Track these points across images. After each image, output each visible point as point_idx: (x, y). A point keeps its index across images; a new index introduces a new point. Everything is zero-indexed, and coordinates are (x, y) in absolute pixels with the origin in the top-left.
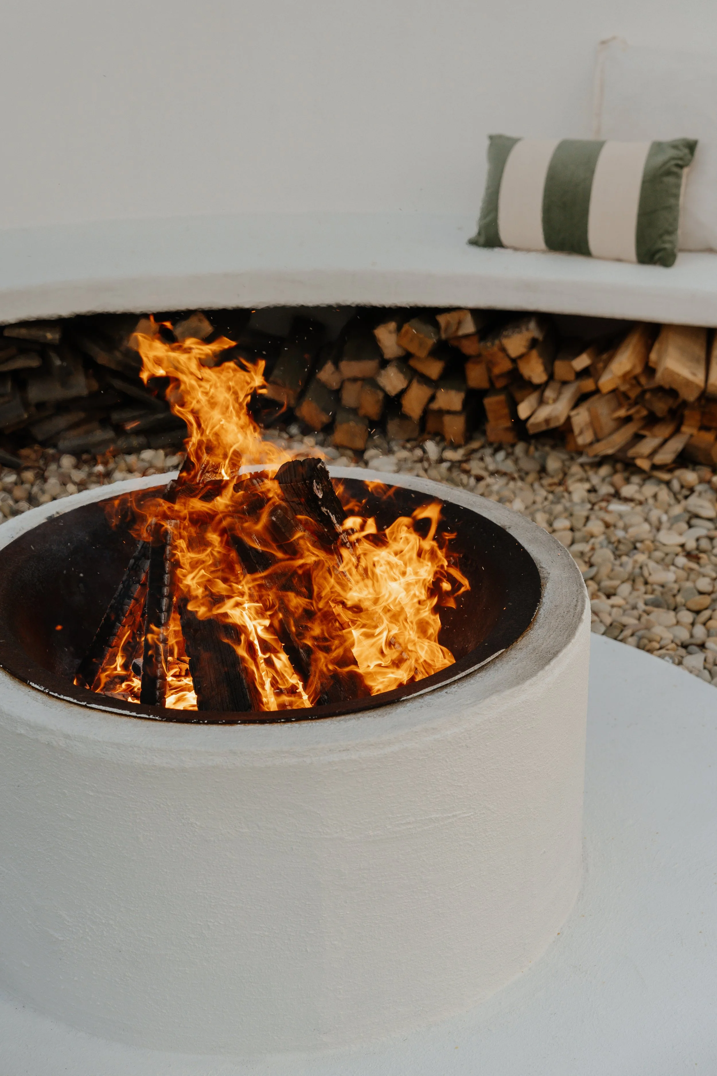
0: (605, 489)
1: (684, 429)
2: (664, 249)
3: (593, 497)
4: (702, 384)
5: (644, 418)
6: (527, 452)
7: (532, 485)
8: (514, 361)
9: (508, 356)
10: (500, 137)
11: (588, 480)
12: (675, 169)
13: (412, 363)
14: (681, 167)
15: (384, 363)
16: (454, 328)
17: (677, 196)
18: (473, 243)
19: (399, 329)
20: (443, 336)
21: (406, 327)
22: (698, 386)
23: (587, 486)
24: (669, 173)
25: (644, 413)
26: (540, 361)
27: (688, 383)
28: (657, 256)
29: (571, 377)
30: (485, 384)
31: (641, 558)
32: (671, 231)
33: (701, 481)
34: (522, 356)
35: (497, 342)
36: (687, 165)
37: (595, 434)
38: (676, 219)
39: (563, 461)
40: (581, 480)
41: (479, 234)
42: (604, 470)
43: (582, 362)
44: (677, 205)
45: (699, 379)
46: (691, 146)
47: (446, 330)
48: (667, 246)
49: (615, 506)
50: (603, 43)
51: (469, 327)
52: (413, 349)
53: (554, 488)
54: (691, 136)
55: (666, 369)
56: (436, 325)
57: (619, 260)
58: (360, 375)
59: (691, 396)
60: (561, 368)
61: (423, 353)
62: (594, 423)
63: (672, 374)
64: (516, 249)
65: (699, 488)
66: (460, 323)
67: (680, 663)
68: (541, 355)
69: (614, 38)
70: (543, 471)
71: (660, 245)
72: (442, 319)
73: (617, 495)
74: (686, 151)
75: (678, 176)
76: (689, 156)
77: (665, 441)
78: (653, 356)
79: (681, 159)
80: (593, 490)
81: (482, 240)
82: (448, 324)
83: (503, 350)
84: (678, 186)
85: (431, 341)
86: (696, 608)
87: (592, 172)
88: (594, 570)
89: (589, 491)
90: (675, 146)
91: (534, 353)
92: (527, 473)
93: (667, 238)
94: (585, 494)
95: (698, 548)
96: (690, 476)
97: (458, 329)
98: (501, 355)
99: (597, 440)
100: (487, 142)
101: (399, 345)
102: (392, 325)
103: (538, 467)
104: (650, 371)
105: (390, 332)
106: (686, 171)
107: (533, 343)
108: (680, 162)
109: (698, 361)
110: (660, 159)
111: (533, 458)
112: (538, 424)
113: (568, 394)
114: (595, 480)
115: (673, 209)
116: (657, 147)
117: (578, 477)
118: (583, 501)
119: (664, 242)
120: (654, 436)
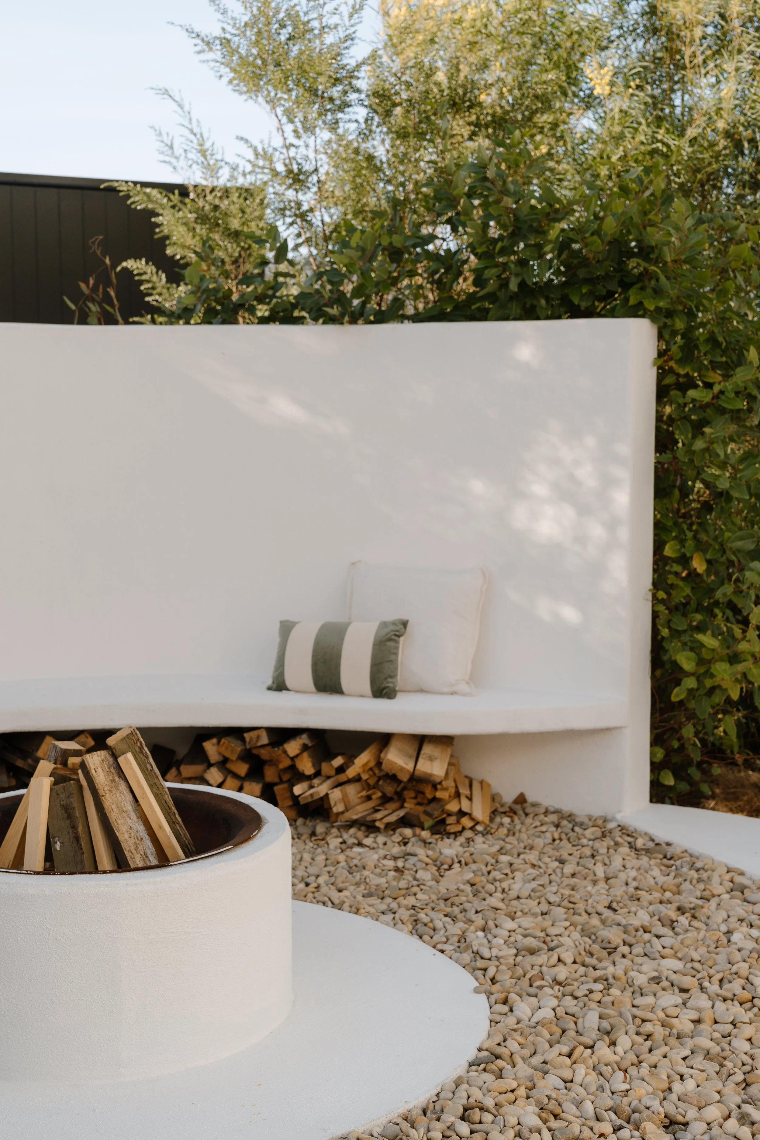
0: (351, 841)
1: (406, 805)
2: (388, 687)
3: (343, 846)
4: (412, 770)
5: (380, 798)
6: (305, 824)
7: (305, 842)
8: (292, 759)
9: (288, 756)
10: (287, 621)
11: (341, 837)
12: (394, 637)
13: (229, 766)
14: (399, 636)
15: (210, 765)
16: (254, 741)
17: (396, 654)
18: (270, 689)
19: (219, 742)
20: (248, 747)
21: (223, 740)
22: (408, 771)
23: (340, 840)
24: (390, 640)
25: (379, 794)
26: (310, 759)
27: (402, 769)
28: (384, 692)
29: (333, 773)
30: (276, 780)
31: (366, 873)
32: (393, 676)
33: (414, 835)
34: (297, 756)
35: (281, 748)
36: (402, 636)
37: (346, 806)
38: (396, 669)
39: (327, 829)
40: (337, 837)
41: (273, 682)
42: (352, 831)
43: (338, 761)
44: (397, 660)
45: (410, 767)
46: (405, 624)
47: (250, 742)
48: (391, 685)
49: (357, 850)
50: (353, 564)
51: (265, 740)
52: (228, 754)
53: (318, 842)
54: (405, 618)
55: (388, 760)
56: (243, 740)
57: (362, 696)
58: (194, 776)
59: (405, 778)
60: (325, 768)
61: (234, 757)
62: (345, 799)
63: (392, 763)
64: (297, 692)
65: (413, 840)
66: (258, 737)
67: (377, 920)
68: (310, 756)
69: (360, 561)
70: (313, 834)
71: (385, 684)
72: (247, 736)
73: (360, 844)
74: (402, 627)
75: (397, 642)
76: (403, 630)
77: (394, 812)
78: (382, 755)
79: (397, 631)
80: (344, 842)
81: (275, 686)
82: (251, 739)
83: (285, 752)
84: (397, 648)
85: (239, 748)
86: (395, 896)
87: (342, 639)
88: (333, 879)
89: (341, 843)
90: (394, 623)
91: (305, 755)
92: (302, 835)
93: (389, 680)
94: (339, 844)
95: (404, 867)
96: (408, 832)
97: (257, 741)
98: (284, 756)
99: (347, 810)
100: (278, 625)
101: (220, 753)
102: (214, 741)
103: (310, 832)
104: (379, 764)
105: (213, 745)
106: (402, 639)
107: (305, 748)
108: (397, 633)
109: (410, 757)
110: (386, 631)
111: (308, 826)
112: (306, 797)
113: (329, 783)
114: (346, 836)
115: (393, 662)
116: (384, 624)
117: (335, 834)
118: (336, 848)
119: (388, 683)
120: (386, 809)
